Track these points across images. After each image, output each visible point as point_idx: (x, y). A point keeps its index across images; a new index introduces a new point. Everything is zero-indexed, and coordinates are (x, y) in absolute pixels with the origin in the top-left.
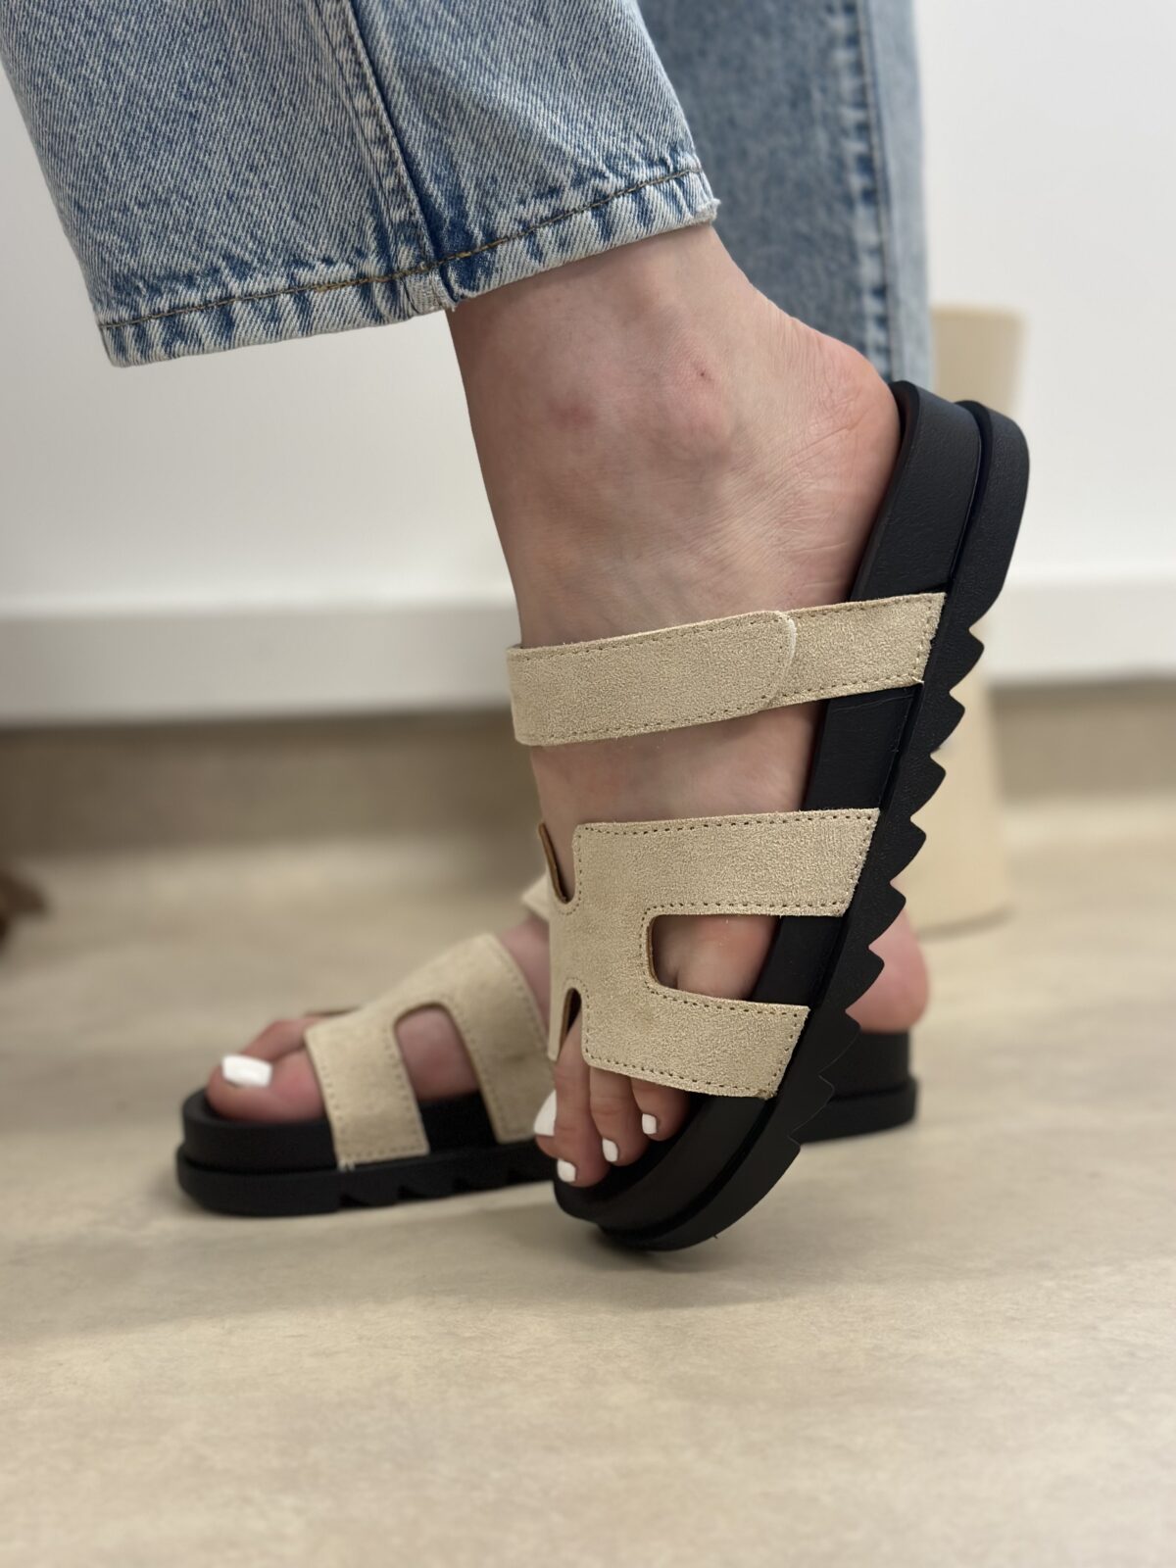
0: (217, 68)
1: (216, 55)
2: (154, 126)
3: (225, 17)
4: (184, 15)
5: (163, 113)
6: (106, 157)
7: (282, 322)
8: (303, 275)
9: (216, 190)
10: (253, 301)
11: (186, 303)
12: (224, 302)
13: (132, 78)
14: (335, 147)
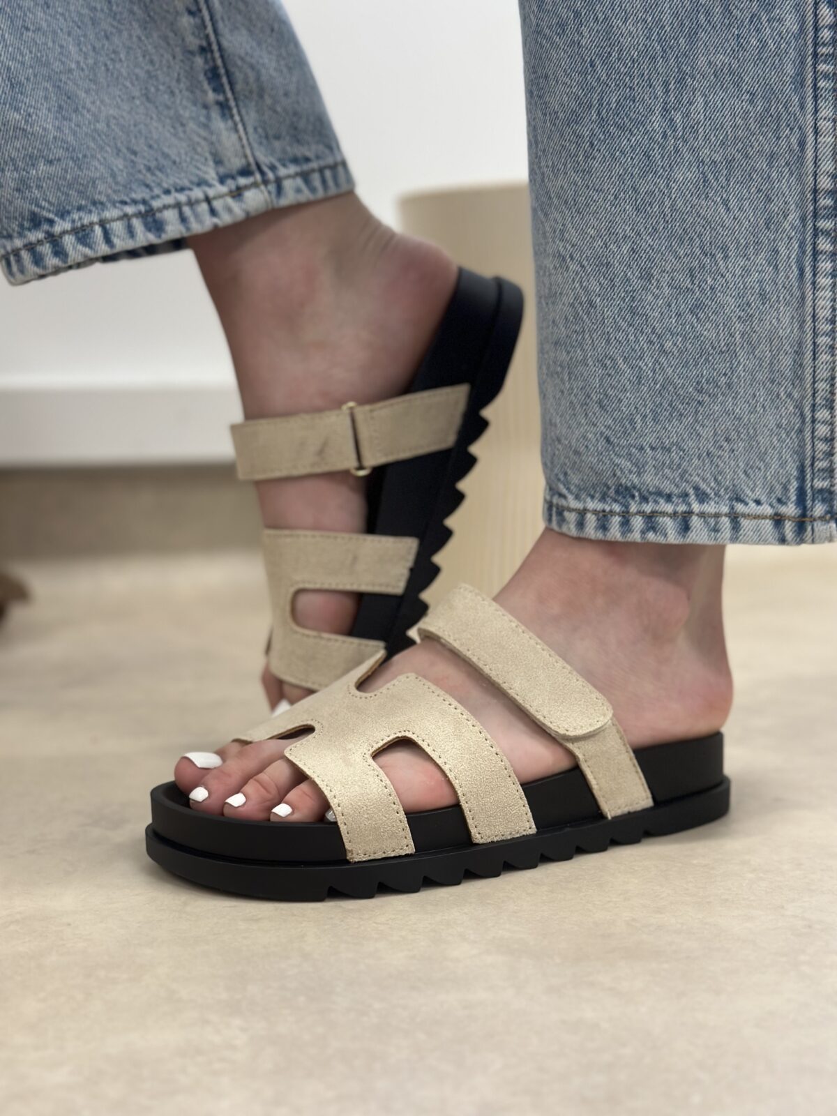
0: (723, 378)
1: (724, 370)
2: (674, 404)
3: (738, 349)
4: (712, 343)
5: (682, 398)
6: (639, 416)
7: (720, 534)
8: (740, 507)
9: (701, 449)
10: (705, 518)
11: (663, 510)
12: (686, 515)
13: (669, 374)
14: (784, 436)
